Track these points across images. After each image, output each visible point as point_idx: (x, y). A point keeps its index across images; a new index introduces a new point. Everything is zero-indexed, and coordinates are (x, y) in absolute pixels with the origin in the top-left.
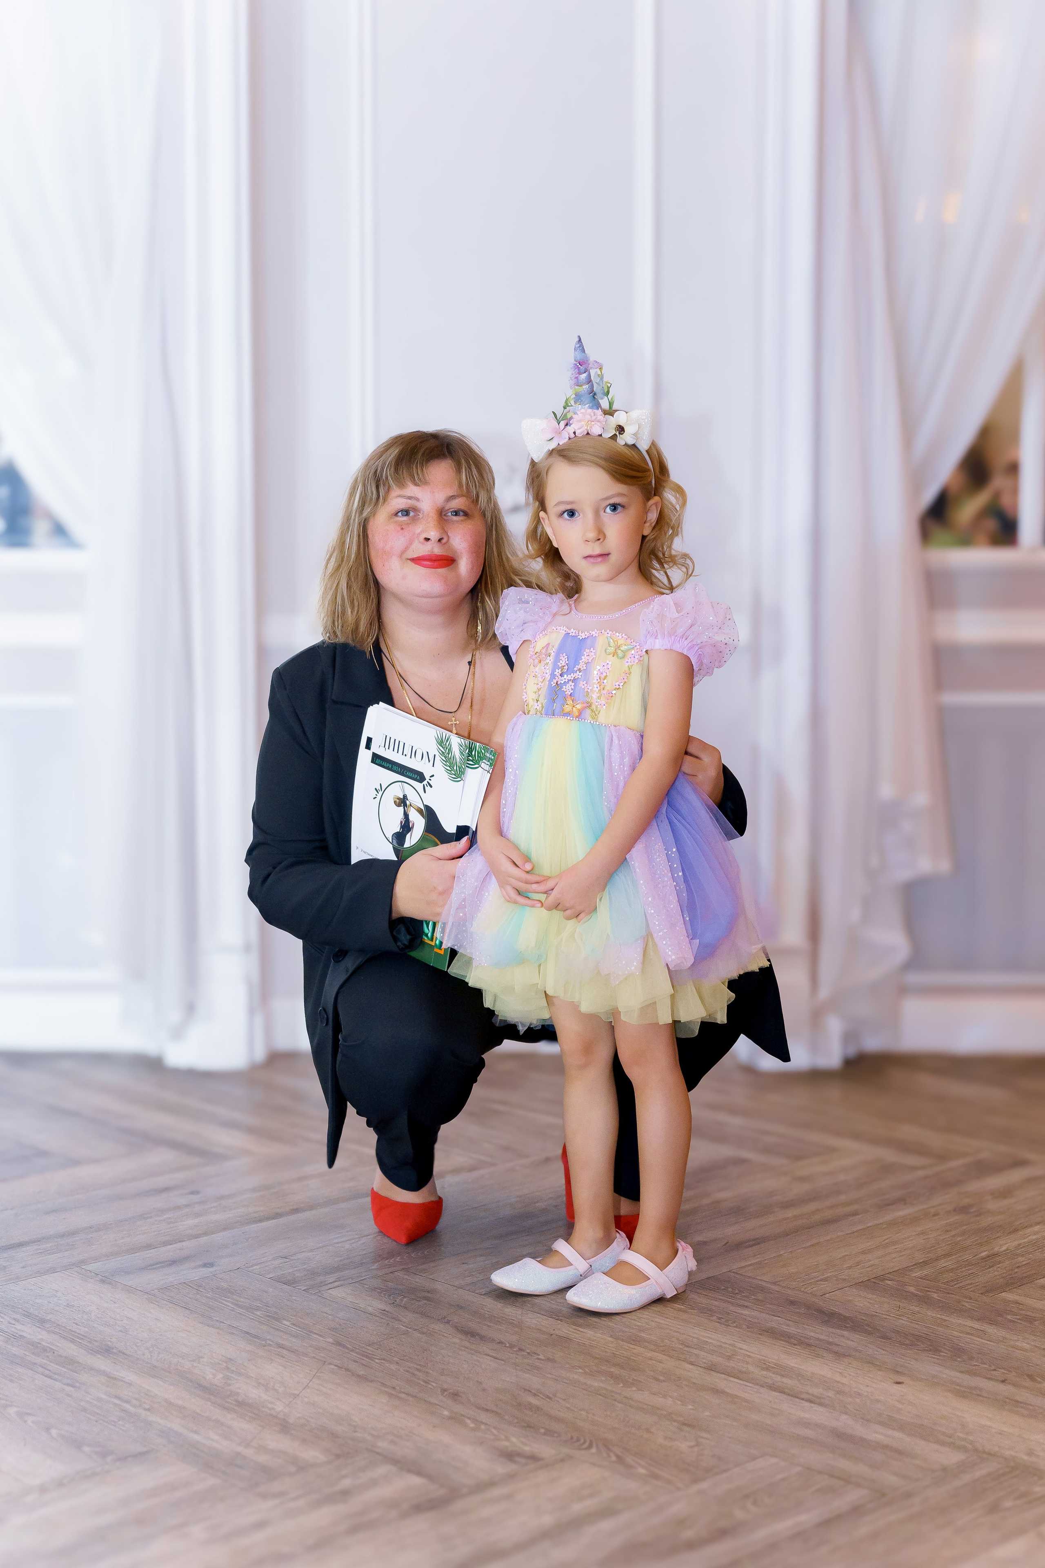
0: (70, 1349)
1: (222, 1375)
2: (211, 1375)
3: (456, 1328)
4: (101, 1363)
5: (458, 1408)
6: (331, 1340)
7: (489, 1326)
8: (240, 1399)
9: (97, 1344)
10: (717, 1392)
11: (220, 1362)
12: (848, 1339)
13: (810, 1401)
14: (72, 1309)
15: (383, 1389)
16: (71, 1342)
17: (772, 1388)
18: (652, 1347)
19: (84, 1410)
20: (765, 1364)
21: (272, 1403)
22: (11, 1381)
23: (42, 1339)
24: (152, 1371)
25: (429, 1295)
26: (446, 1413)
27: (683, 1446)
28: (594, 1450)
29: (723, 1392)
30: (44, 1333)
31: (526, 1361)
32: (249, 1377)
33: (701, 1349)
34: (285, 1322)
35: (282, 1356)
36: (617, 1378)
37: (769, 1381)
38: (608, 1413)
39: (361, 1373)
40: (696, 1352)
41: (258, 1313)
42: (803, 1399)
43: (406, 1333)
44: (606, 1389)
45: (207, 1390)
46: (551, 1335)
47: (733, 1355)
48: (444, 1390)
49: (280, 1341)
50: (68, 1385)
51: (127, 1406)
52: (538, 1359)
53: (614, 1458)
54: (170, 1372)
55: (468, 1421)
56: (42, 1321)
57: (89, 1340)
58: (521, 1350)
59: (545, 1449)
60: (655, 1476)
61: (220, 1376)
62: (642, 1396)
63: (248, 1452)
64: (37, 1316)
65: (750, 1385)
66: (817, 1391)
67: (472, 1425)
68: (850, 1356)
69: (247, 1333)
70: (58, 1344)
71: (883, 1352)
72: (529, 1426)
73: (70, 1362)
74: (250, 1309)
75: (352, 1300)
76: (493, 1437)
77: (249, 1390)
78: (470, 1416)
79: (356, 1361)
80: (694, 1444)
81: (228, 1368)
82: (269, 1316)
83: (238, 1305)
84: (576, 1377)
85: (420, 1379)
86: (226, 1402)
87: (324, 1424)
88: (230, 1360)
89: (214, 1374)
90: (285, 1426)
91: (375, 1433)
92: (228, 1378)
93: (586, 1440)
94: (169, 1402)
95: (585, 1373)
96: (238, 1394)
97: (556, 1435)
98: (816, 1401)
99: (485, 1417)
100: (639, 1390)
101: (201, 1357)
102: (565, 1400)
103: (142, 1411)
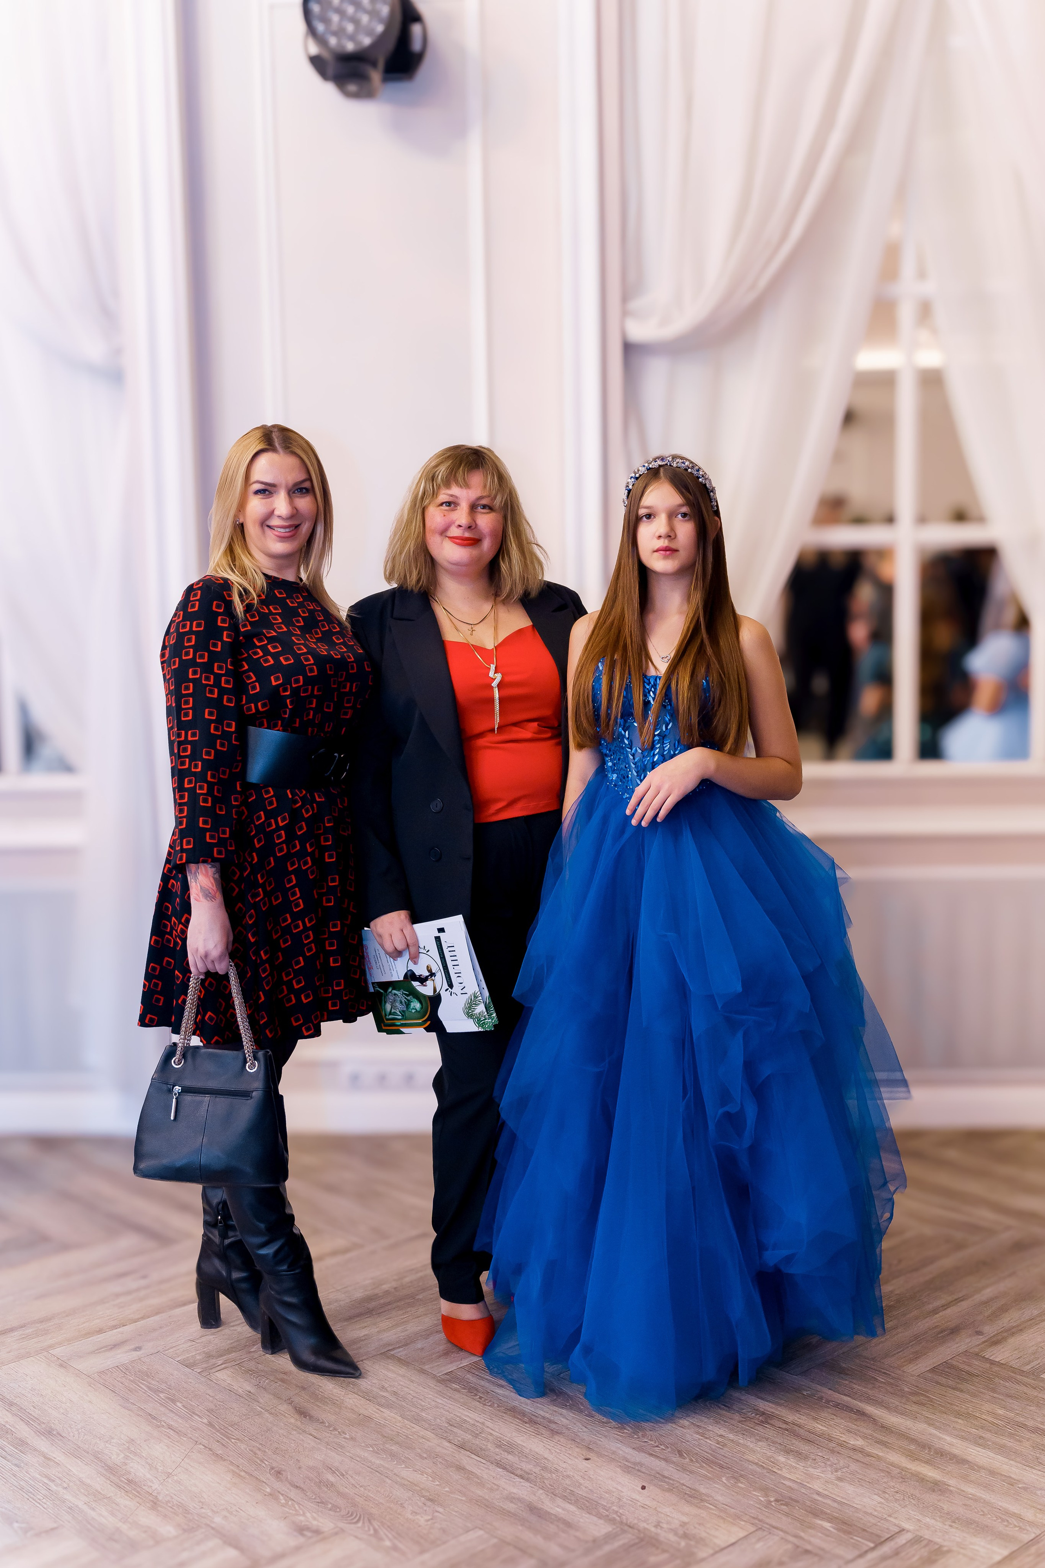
0: (24, 1431)
1: (123, 1455)
2: (115, 1456)
3: (295, 1408)
4: (42, 1444)
5: (277, 1485)
6: (205, 1421)
7: (319, 1407)
8: (130, 1478)
9: (44, 1426)
10: (460, 1468)
11: (125, 1443)
12: (565, 1417)
13: (521, 1477)
14: (33, 1393)
15: (232, 1467)
16: (27, 1424)
17: (499, 1464)
18: (427, 1426)
19: (22, 1489)
20: (499, 1441)
21: (151, 1481)
23: (7, 1422)
24: (76, 1451)
25: (285, 1377)
26: (268, 1490)
27: (422, 1520)
28: (360, 1524)
29: (464, 1469)
30: (9, 1415)
31: (336, 1440)
32: (141, 1457)
33: (460, 1427)
34: (178, 1404)
35: (169, 1437)
36: (393, 1455)
37: (498, 1458)
38: (379, 1489)
39: (219, 1452)
40: (455, 1430)
41: (162, 1395)
42: (517, 1475)
43: (259, 1414)
44: (384, 1467)
45: (111, 1470)
46: (360, 1415)
47: (480, 1433)
48: (272, 1468)
49: (170, 1423)
50: (16, 1465)
51: (52, 1485)
52: (344, 1438)
53: (372, 1532)
54: (88, 1453)
55: (281, 1497)
56: (10, 1404)
57: (39, 1422)
58: (335, 1429)
59: (326, 1523)
60: (395, 1548)
62: (407, 1473)
63: (124, 1527)
64: (9, 1401)
65: (484, 1461)
66: (527, 1467)
67: (283, 1502)
68: (560, 1433)
69: (150, 1415)
70: (17, 1427)
71: (585, 1429)
72: (322, 1503)
73: (22, 1444)
74: (157, 1391)
75: (229, 1382)
76: (294, 1512)
77: (138, 1470)
78: (283, 1493)
79: (218, 1441)
80: (429, 1517)
81: (129, 1448)
82: (169, 1398)
83: (149, 1388)
84: (366, 1455)
85: (258, 1458)
86: (121, 1481)
87: (182, 1502)
88: (132, 1441)
89: (118, 1455)
90: (155, 1503)
91: (215, 1509)
92: (126, 1457)
93: (357, 1515)
94: (82, 1482)
95: (374, 1451)
96: (129, 1473)
97: (338, 1510)
98: (524, 1477)
99: (293, 1493)
100: (406, 1467)
101: (113, 1438)
102: (352, 1477)
103: (60, 1489)
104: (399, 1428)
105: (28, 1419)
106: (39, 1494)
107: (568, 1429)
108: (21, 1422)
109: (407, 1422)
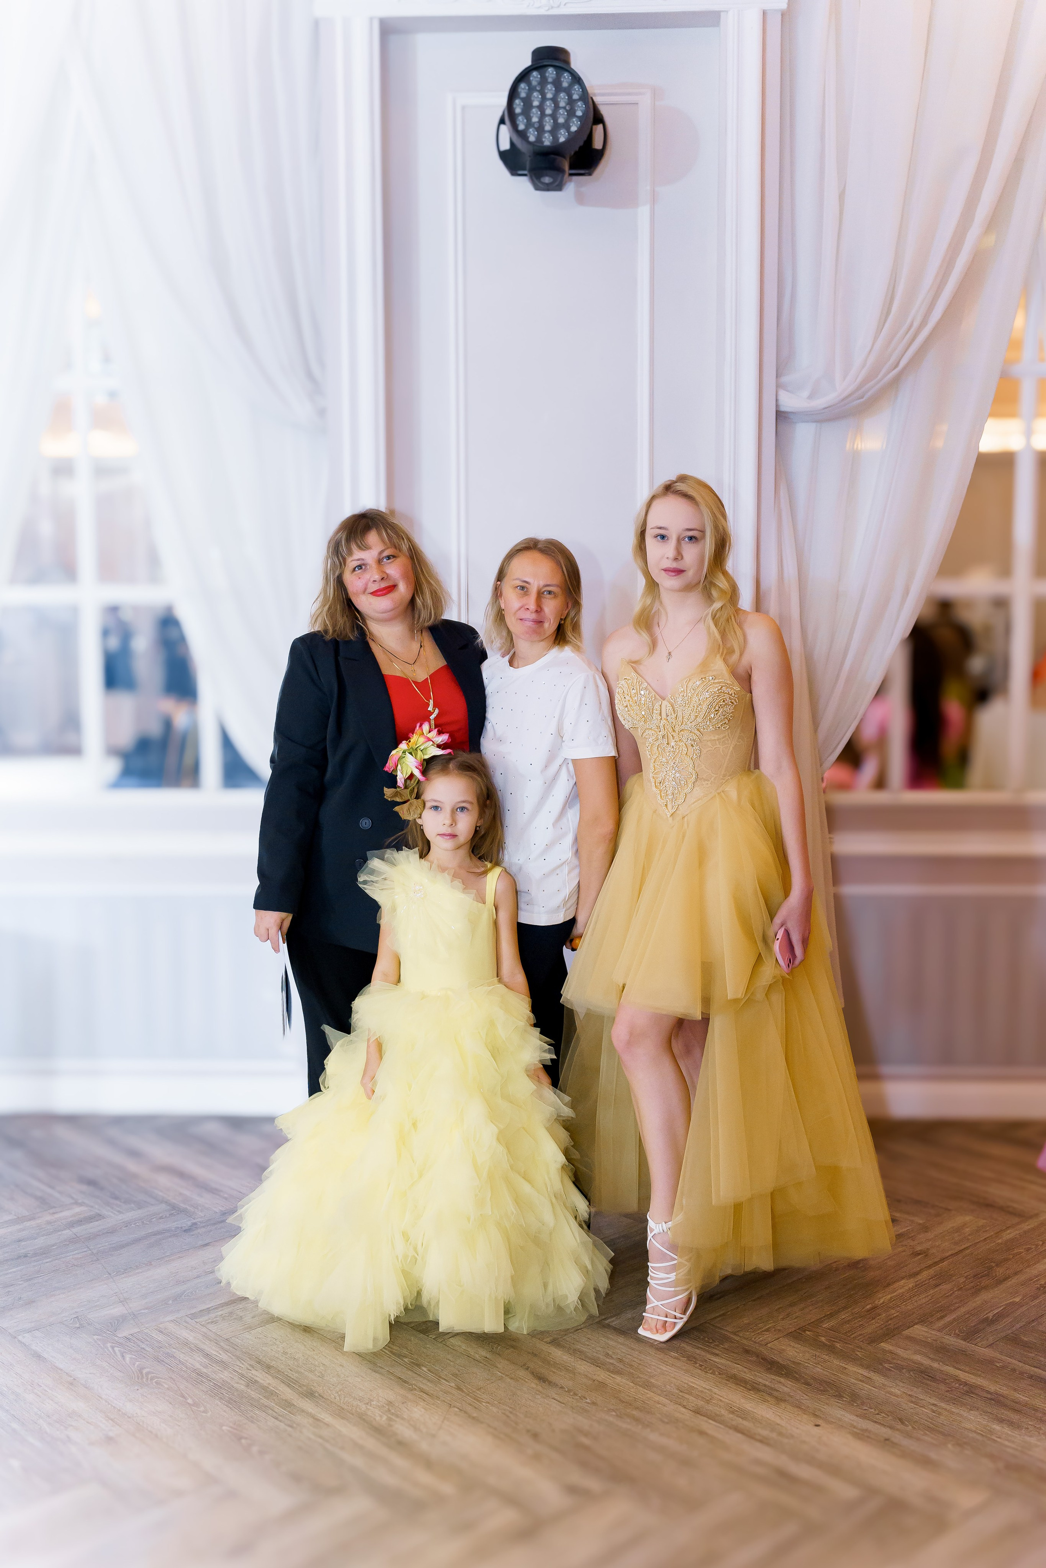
0: (287, 1393)
2: (380, 1418)
3: (532, 1373)
4: (307, 1405)
5: (538, 1447)
6: (454, 1385)
7: (554, 1372)
8: (399, 1439)
9: (305, 1388)
10: (702, 1433)
11: (385, 1405)
12: (784, 1385)
13: (761, 1442)
14: (286, 1356)
15: (489, 1430)
16: (288, 1386)
17: (737, 1429)
18: (659, 1392)
19: (301, 1448)
20: (731, 1407)
21: (420, 1442)
22: (252, 1422)
23: (269, 1384)
24: (341, 1413)
25: (514, 1343)
26: (531, 1452)
27: (682, 1482)
28: (625, 1485)
29: (706, 1433)
30: (270, 1378)
31: (579, 1404)
32: (403, 1419)
33: (690, 1394)
34: (423, 1368)
35: (423, 1400)
36: (637, 1420)
37: (734, 1423)
38: (633, 1452)
39: (475, 1415)
40: (687, 1396)
42: (756, 1440)
43: (501, 1379)
44: (631, 1430)
45: (378, 1431)
46: (594, 1380)
47: (711, 1399)
48: (528, 1431)
49: (421, 1386)
50: (289, 1425)
51: (327, 1445)
52: (586, 1403)
53: (638, 1492)
54: (353, 1414)
55: (545, 1459)
56: (269, 1367)
57: (299, 1384)
58: (575, 1394)
59: (593, 1484)
60: (665, 1509)
61: (385, 1418)
62: (654, 1437)
63: (407, 1487)
64: (265, 1362)
65: (723, 1427)
66: (765, 1433)
67: (547, 1463)
68: (785, 1401)
69: (400, 1378)
70: (280, 1388)
71: (806, 1397)
72: (583, 1464)
73: (288, 1405)
75: (465, 1348)
77: (404, 1431)
78: (546, 1454)
79: (470, 1405)
81: (389, 1410)
82: (413, 1363)
83: (391, 1352)
84: (612, 1419)
85: (512, 1421)
86: (391, 1441)
87: (453, 1462)
88: (390, 1403)
89: (381, 1416)
90: (429, 1464)
92: (389, 1419)
94: (354, 1442)
95: (617, 1415)
96: (397, 1434)
97: (600, 1471)
98: (764, 1441)
99: (554, 1455)
100: (652, 1431)
101: (372, 1401)
102: (604, 1440)
103: (337, 1449)
104: (634, 1394)
105: (289, 1382)
107: (791, 1397)
108: (283, 1385)
109: (641, 1389)
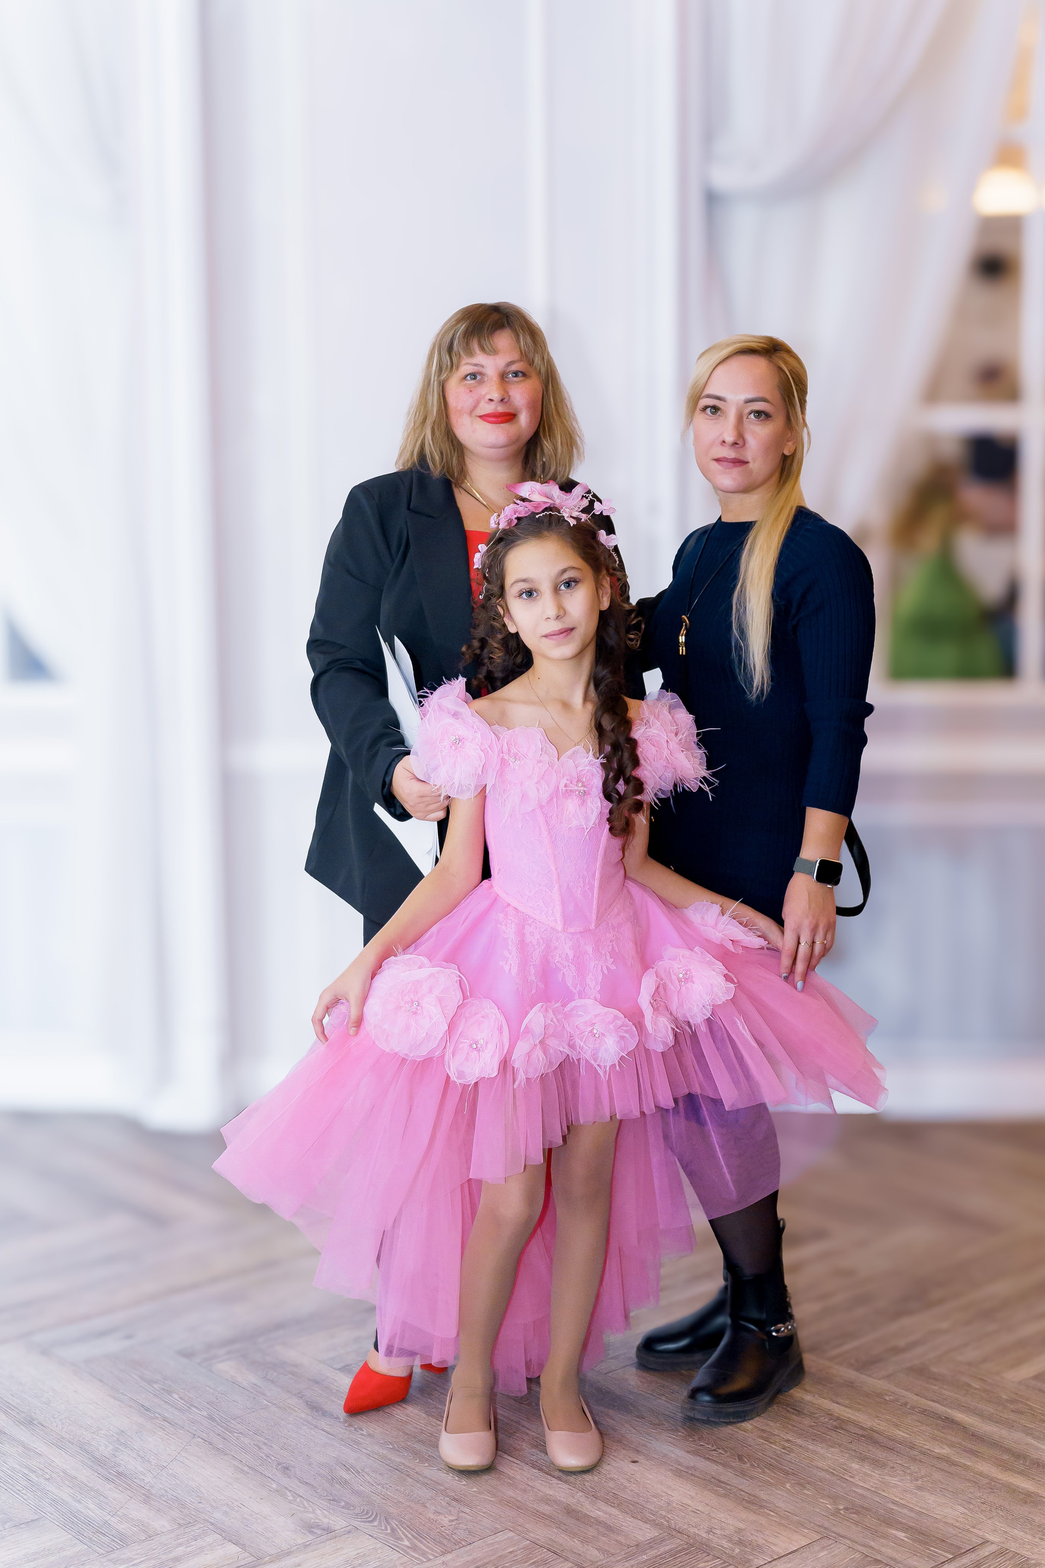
0: (1, 1420)
1: (112, 1447)
2: (104, 1448)
3: (307, 1402)
4: (22, 1434)
5: (285, 1481)
6: (205, 1414)
7: (333, 1401)
8: (120, 1470)
9: (23, 1415)
11: (114, 1435)
14: (11, 1381)
15: (234, 1462)
16: (4, 1413)
20: (536, 1441)
21: (144, 1474)
25: (295, 1370)
26: (274, 1486)
27: (445, 1520)
28: (376, 1524)
31: (351, 1435)
32: (132, 1449)
34: (175, 1396)
35: (163, 1429)
36: (415, 1453)
38: (399, 1488)
39: (220, 1446)
41: (156, 1386)
42: (554, 1477)
43: (266, 1408)
44: (404, 1464)
45: (99, 1463)
47: (515, 1432)
48: (280, 1464)
49: (165, 1414)
51: (33, 1476)
52: (362, 1435)
53: (389, 1531)
54: (73, 1444)
55: (289, 1494)
57: (19, 1412)
59: (338, 1522)
60: (414, 1548)
61: (110, 1447)
62: (430, 1472)
63: (113, 1521)
67: (291, 1498)
69: (143, 1406)
72: (334, 1500)
74: (150, 1382)
75: (233, 1374)
76: (303, 1509)
77: (129, 1462)
78: (291, 1489)
79: (219, 1435)
80: (454, 1518)
81: (118, 1440)
82: (163, 1389)
83: (142, 1378)
84: (384, 1453)
85: (263, 1453)
86: (110, 1473)
87: (178, 1496)
88: (122, 1432)
89: (106, 1447)
90: (148, 1497)
91: (214, 1504)
92: (116, 1449)
93: (372, 1513)
94: (65, 1472)
95: (393, 1449)
96: (119, 1465)
97: (352, 1508)
99: (302, 1490)
100: (430, 1466)
101: (101, 1430)
102: (368, 1474)
103: (42, 1480)
104: (423, 1425)
105: (6, 1408)
106: (18, 1485)
109: (434, 1420)
